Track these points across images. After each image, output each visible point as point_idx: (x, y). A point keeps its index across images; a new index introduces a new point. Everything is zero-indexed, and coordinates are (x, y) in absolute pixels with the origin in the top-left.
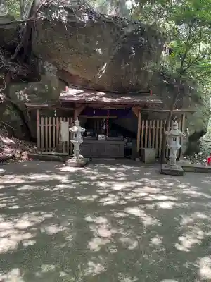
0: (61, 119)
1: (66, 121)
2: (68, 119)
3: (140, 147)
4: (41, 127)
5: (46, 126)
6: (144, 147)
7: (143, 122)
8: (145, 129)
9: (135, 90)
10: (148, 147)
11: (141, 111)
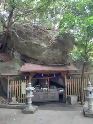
1: (25, 82)
2: (26, 81)
3: (68, 95)
6: (70, 95)
7: (68, 80)
9: (62, 64)
10: (72, 95)
11: (66, 74)
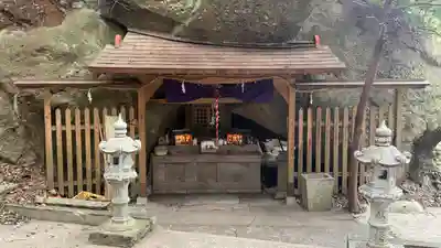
0: (105, 110)
2: (123, 110)
4: (54, 133)
5: (69, 128)
7: (301, 112)
8: (305, 129)
